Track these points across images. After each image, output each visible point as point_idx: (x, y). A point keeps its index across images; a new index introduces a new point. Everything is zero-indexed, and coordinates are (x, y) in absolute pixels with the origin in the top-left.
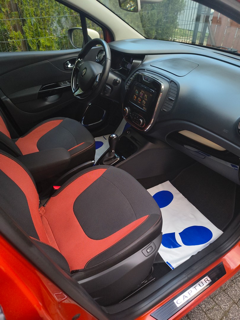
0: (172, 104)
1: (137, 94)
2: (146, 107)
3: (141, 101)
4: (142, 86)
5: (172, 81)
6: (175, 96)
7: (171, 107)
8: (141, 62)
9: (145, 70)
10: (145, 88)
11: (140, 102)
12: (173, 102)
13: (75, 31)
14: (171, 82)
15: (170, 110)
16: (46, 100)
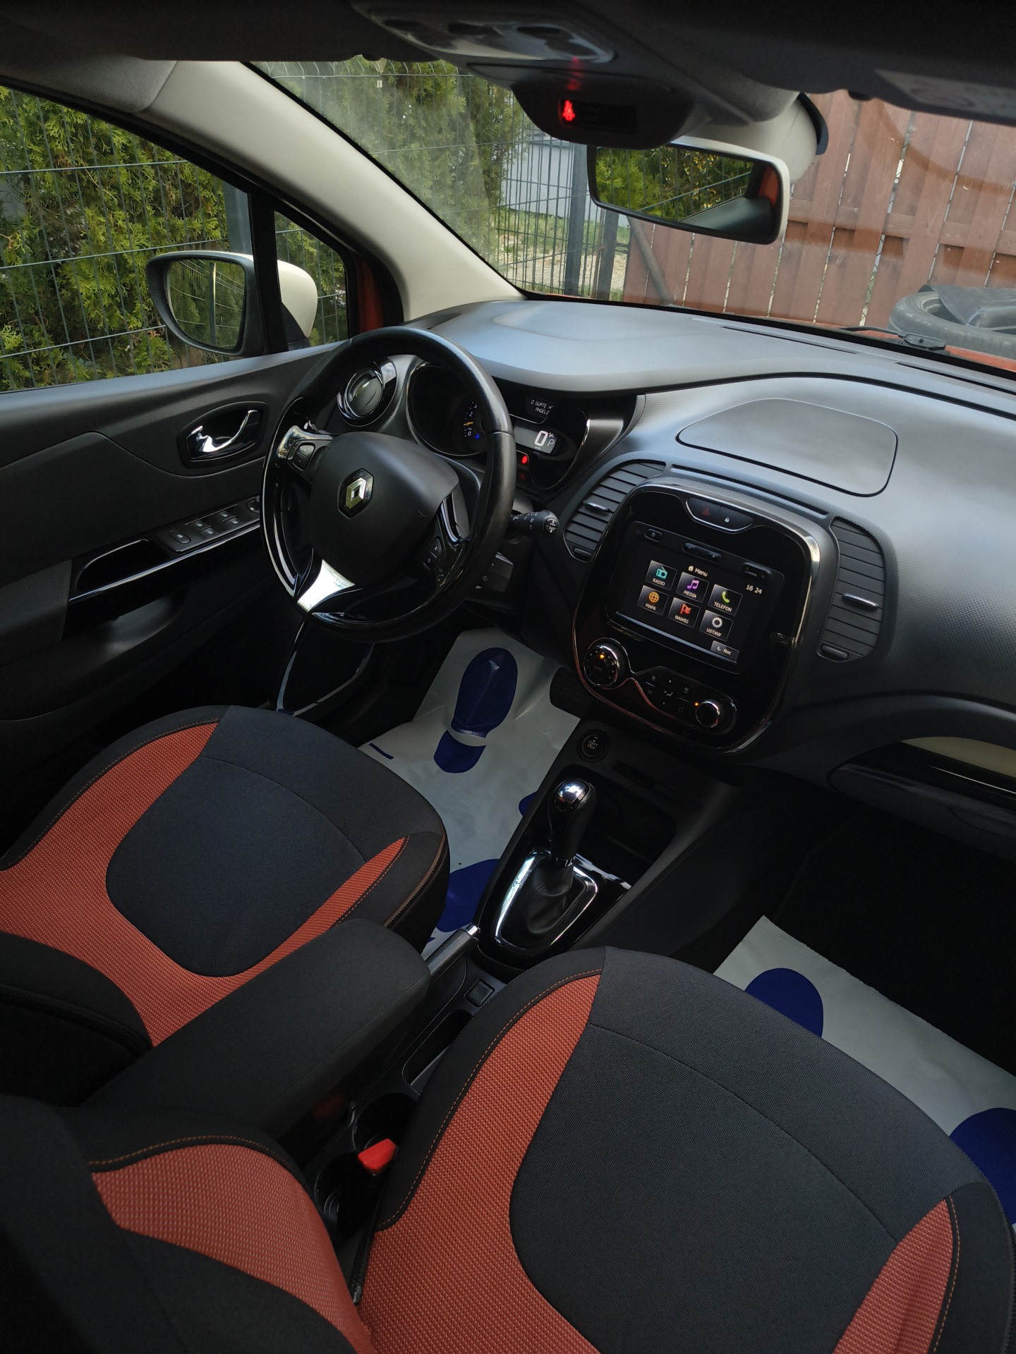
0: (874, 627)
1: (662, 583)
2: (728, 643)
3: (696, 615)
4: (690, 546)
5: (839, 519)
6: (879, 588)
7: (871, 639)
8: (618, 424)
9: (663, 464)
10: (714, 555)
11: (686, 621)
12: (878, 615)
13: (177, 267)
14: (835, 523)
15: (865, 651)
16: (106, 636)
